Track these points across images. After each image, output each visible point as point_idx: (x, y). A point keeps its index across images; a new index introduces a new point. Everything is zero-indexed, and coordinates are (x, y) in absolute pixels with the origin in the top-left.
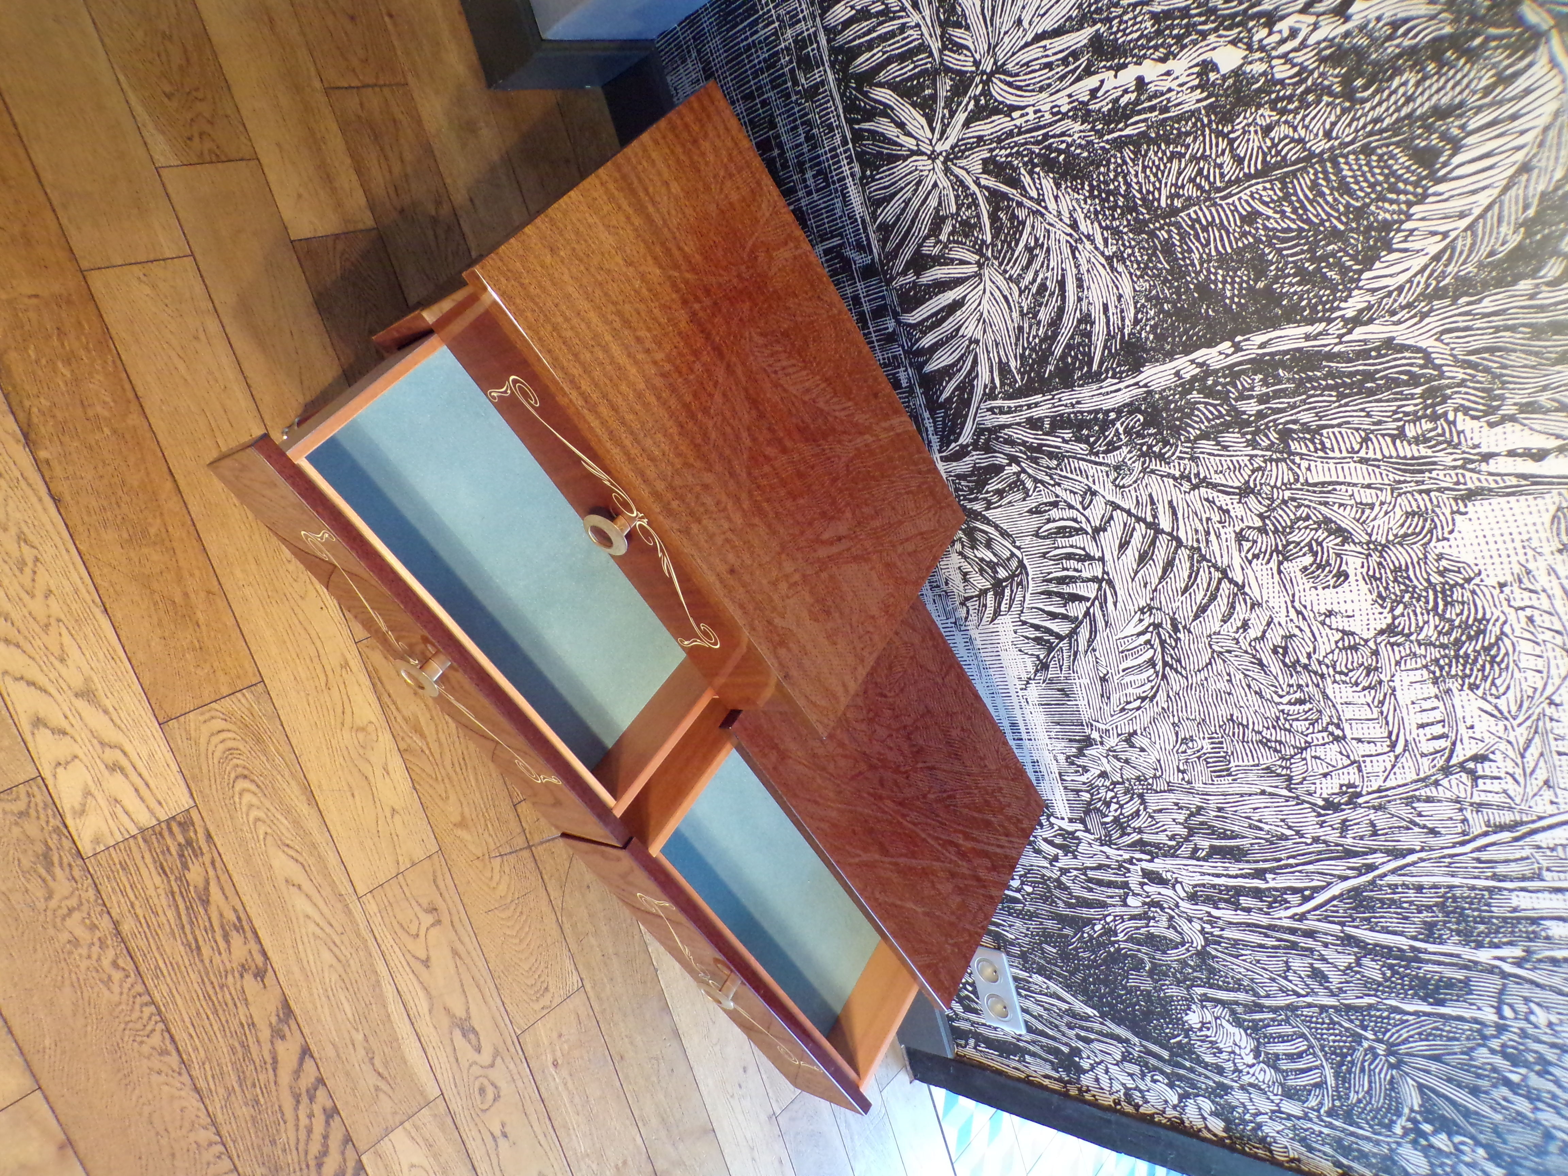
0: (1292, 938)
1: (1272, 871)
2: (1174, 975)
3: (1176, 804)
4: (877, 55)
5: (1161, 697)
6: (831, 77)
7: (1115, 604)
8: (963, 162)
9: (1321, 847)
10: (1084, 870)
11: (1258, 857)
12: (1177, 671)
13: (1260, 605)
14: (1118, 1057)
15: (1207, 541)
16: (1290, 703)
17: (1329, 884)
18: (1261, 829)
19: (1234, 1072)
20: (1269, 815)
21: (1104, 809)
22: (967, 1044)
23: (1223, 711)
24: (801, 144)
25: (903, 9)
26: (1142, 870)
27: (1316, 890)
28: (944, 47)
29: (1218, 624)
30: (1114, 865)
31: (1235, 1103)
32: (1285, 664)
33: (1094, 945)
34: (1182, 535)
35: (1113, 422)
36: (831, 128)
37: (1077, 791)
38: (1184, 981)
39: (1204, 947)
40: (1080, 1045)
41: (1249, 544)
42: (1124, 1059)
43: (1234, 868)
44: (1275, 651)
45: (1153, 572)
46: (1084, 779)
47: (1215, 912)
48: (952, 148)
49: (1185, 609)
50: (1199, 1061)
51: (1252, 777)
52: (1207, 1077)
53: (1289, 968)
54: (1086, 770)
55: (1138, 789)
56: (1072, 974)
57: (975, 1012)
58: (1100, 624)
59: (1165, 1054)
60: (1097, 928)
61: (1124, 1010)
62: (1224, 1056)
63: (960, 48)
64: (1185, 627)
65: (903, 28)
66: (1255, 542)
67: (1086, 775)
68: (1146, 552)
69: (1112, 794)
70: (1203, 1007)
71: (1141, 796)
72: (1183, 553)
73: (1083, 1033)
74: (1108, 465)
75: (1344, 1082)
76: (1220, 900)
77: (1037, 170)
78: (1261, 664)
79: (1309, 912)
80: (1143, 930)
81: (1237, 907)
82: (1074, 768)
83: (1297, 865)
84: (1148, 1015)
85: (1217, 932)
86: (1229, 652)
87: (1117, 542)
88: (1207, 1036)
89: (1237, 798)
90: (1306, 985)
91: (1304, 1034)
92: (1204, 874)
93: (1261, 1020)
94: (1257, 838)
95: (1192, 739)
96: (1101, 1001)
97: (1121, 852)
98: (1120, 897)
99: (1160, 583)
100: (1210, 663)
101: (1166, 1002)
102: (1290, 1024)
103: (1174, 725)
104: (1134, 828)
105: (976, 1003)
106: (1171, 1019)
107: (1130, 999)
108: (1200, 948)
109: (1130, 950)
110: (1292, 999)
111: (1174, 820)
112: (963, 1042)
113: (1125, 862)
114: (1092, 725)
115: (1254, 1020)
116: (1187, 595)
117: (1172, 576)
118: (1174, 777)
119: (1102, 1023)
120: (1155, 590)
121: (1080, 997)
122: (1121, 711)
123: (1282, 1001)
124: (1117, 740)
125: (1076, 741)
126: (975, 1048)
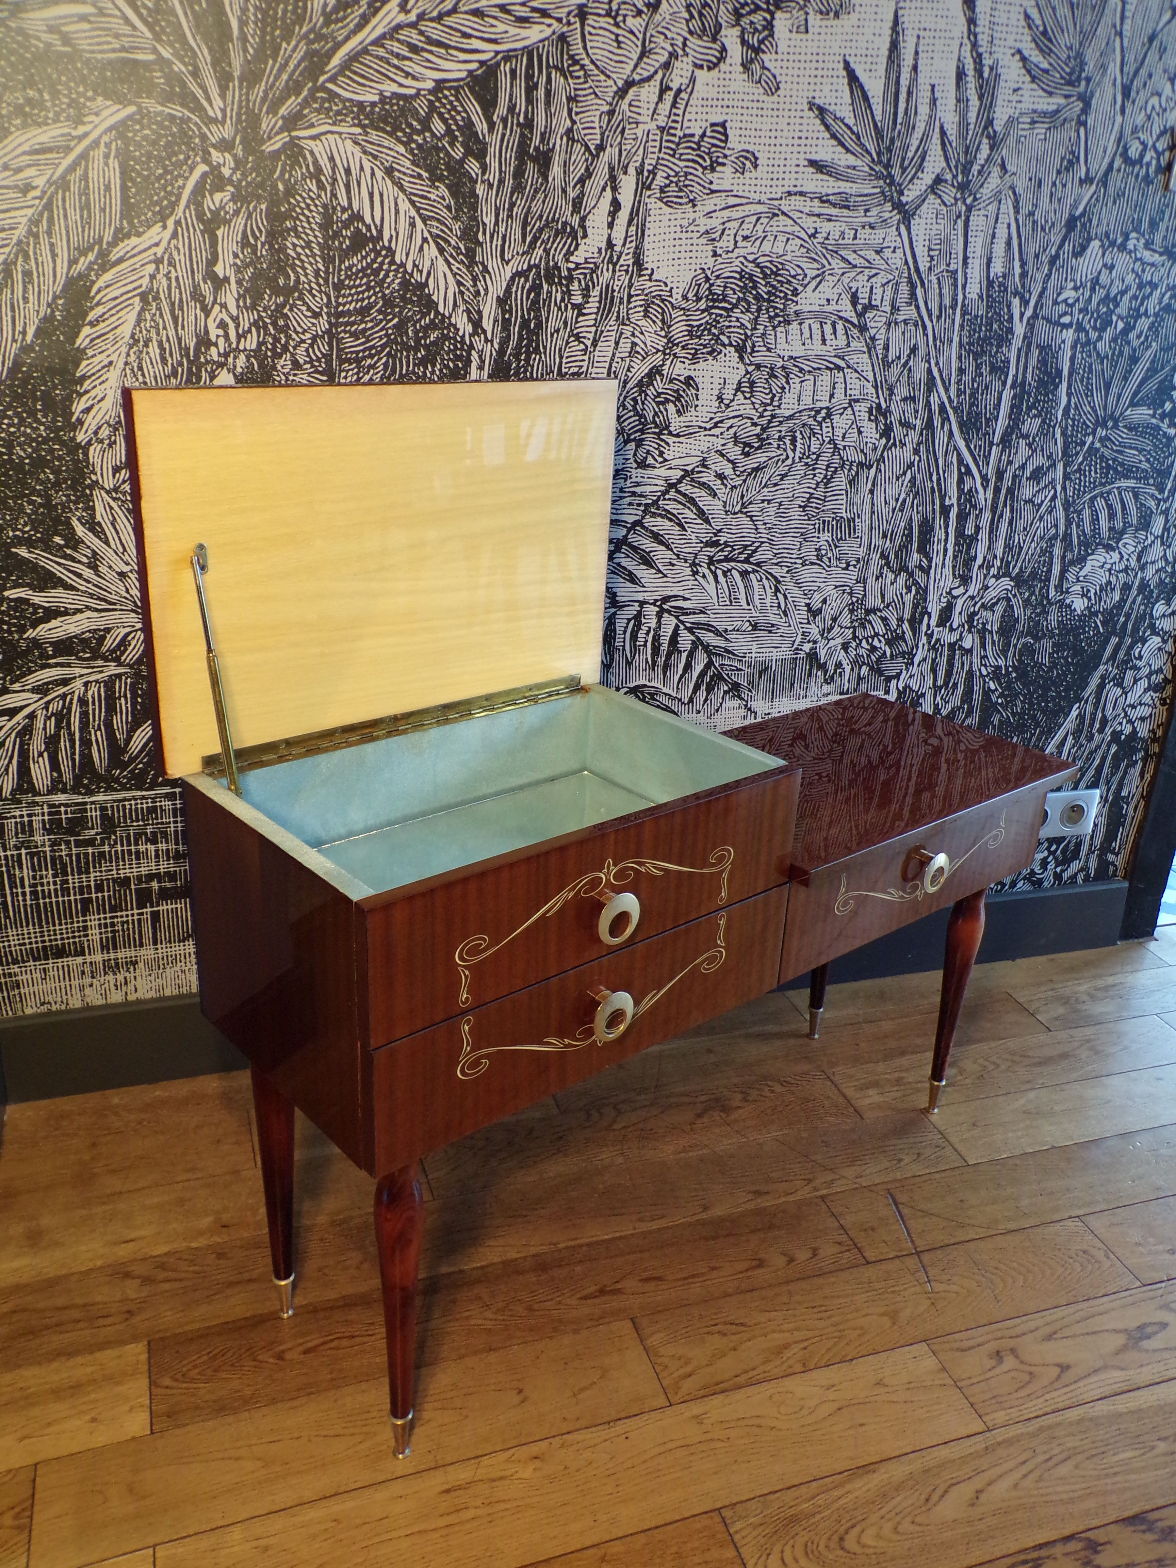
0: (1003, 492)
1: (942, 498)
2: (1038, 615)
3: (877, 578)
4: (98, 737)
5: (776, 571)
6: (100, 798)
7: (685, 599)
9: (922, 448)
10: (936, 689)
11: (929, 508)
12: (755, 551)
13: (704, 459)
14: (1119, 691)
15: (641, 496)
16: (794, 451)
17: (955, 448)
18: (904, 501)
19: (1128, 574)
20: (892, 491)
21: (879, 653)
22: (1113, 863)
23: (796, 513)
24: (157, 851)
25: (64, 697)
26: (937, 626)
27: (961, 461)
28: (117, 660)
29: (717, 502)
30: (932, 655)
31: (1157, 577)
32: (759, 448)
33: (1009, 694)
34: (631, 519)
36: (152, 810)
37: (860, 679)
38: (1044, 607)
39: (1012, 579)
40: (1108, 730)
41: (650, 458)
42: (1120, 685)
43: (939, 534)
44: (747, 455)
45: (661, 554)
46: (848, 669)
47: (979, 561)
49: (698, 531)
50: (1119, 606)
51: (857, 499)
52: (1134, 602)
53: (1030, 501)
54: (839, 665)
55: (861, 613)
56: (1038, 725)
57: (1079, 845)
58: (701, 618)
59: (1114, 640)
60: (993, 687)
61: (1073, 674)
62: (1113, 580)
63: (124, 643)
64: (716, 535)
65: (83, 701)
66: (648, 452)
67: (845, 666)
68: (642, 557)
69: (864, 642)
70: (1068, 592)
71: (868, 612)
72: (648, 521)
73: (1097, 725)
75: (1132, 472)
76: (968, 552)
78: (756, 470)
79: (980, 472)
80: (996, 638)
81: (974, 538)
82: (836, 677)
83: (938, 473)
84: (1077, 651)
85: (998, 563)
86: (743, 496)
87: (628, 584)
88: (1096, 594)
89: (875, 517)
90: (1046, 487)
91: (1090, 499)
92: (943, 564)
93: (1079, 537)
94: (912, 506)
95: (818, 550)
96: (1064, 698)
97: (920, 645)
98: (963, 655)
99: (671, 550)
100: (751, 517)
101: (1064, 629)
102: (1082, 510)
103: (803, 565)
104: (898, 625)
105: (1069, 842)
106: (1080, 627)
107: (1062, 666)
108: (1012, 583)
109: (1014, 656)
110: (1058, 503)
111: (892, 584)
112: (1111, 868)
113: (929, 643)
114: (797, 649)
115: (1079, 544)
116: (686, 526)
117: (667, 537)
118: (853, 573)
119: (1086, 702)
120: (678, 555)
121: (1061, 720)
122: (786, 615)
123: (1060, 514)
124: (813, 626)
125: (810, 670)
126: (1117, 855)
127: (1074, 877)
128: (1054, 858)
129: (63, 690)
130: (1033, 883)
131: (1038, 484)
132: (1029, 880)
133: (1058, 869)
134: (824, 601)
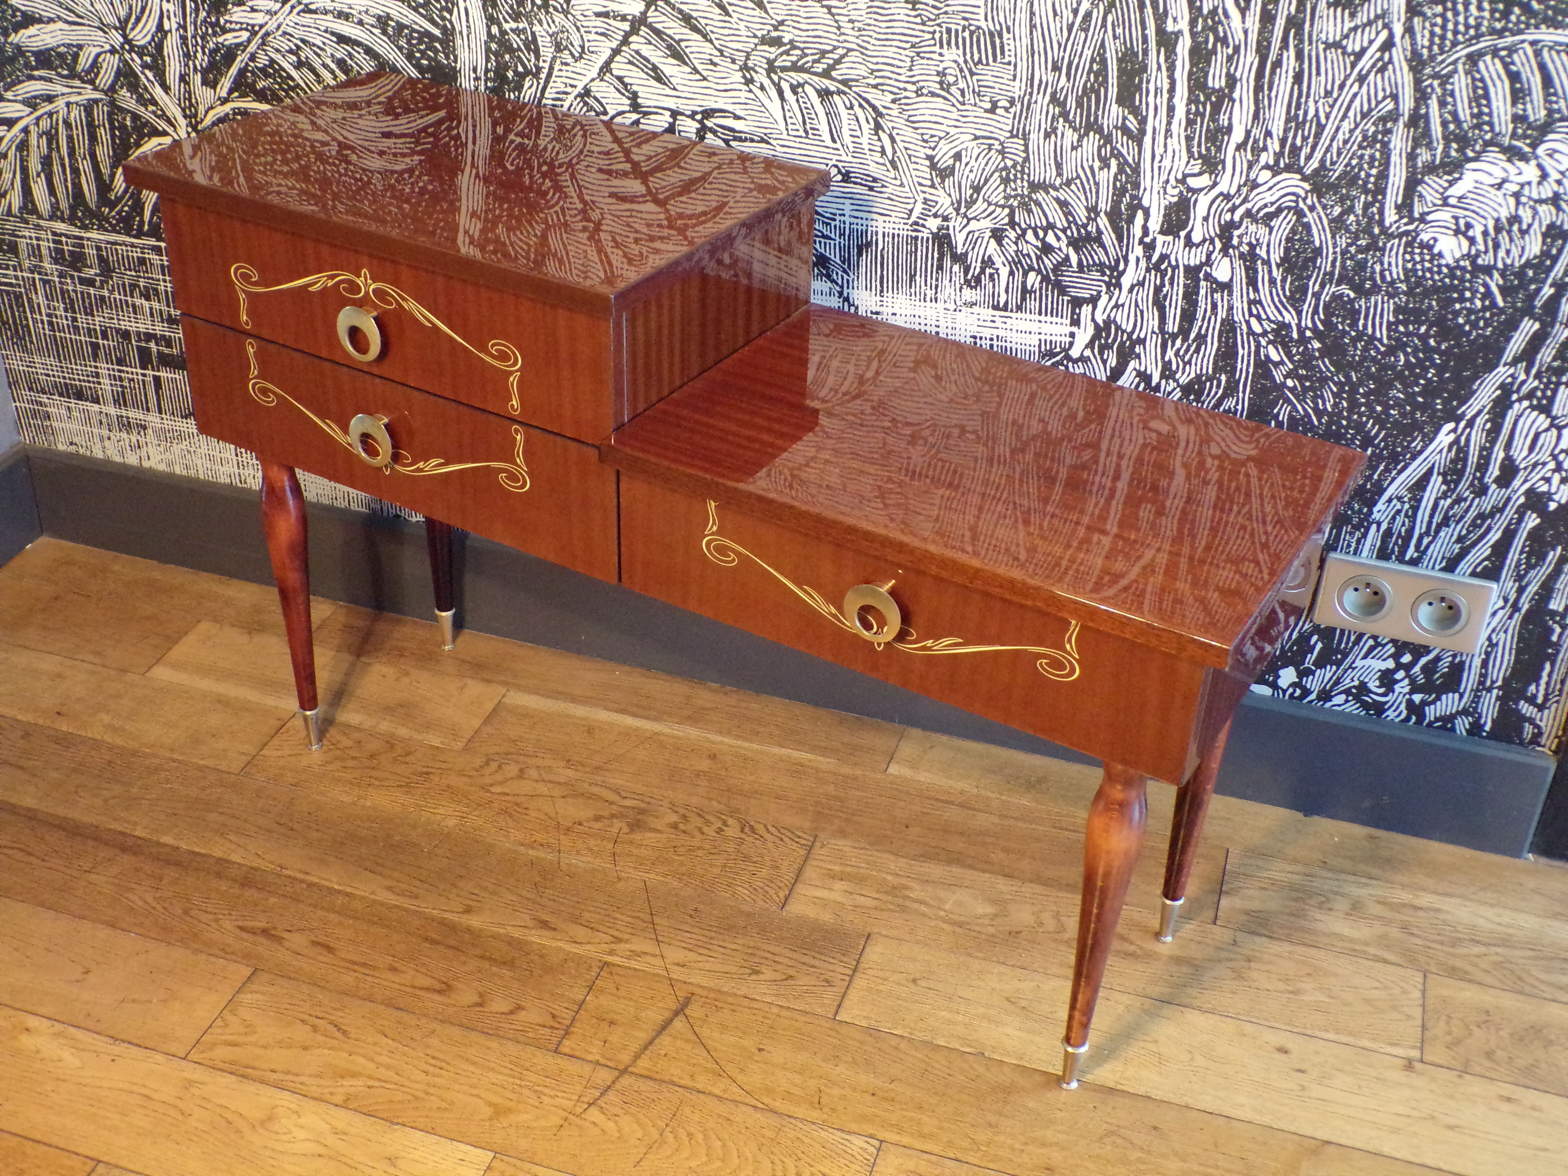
0: (1280, 23)
1: (1161, 19)
2: (1360, 250)
3: (1047, 135)
4: (85, 165)
5: (873, 96)
6: (94, 235)
7: (737, 117)
8: (202, 109)
10: (1165, 335)
11: (1137, 33)
12: (838, 62)
14: (1543, 421)
18: (1088, 15)
19: (1559, 209)
21: (1056, 258)
22: (1531, 721)
23: (901, 11)
24: (151, 309)
25: (50, 114)
28: (92, 82)
30: (1153, 279)
33: (1308, 375)
35: (503, 33)
36: (142, 261)
37: (1025, 291)
38: (1374, 239)
39: (1305, 179)
40: (1519, 486)
42: (1545, 410)
43: (1157, 78)
45: (694, 45)
46: (1004, 272)
47: (1238, 135)
48: (185, 117)
50: (1541, 265)
53: (1337, 45)
54: (988, 262)
55: (1022, 187)
56: (1369, 440)
57: (1458, 668)
59: (1529, 327)
60: (1274, 356)
61: (1441, 370)
62: (1526, 215)
63: (95, 64)
64: (776, 29)
65: (67, 124)
67: (998, 264)
68: (669, 47)
69: (1030, 233)
70: (1422, 219)
71: (1034, 187)
73: (1494, 471)
74: (554, 58)
76: (1214, 117)
77: (222, 21)
80: (1277, 274)
81: (1226, 96)
82: (985, 280)
84: (1447, 329)
85: (1274, 145)
87: (653, 83)
88: (1485, 233)
89: (1037, 34)
90: (1370, 23)
91: (1469, 56)
92: (1168, 131)
93: (1444, 124)
94: (1104, 25)
95: (942, 74)
96: (1423, 407)
97: (1132, 258)
98: (1213, 291)
99: (711, 41)
100: (829, 8)
101: (1418, 284)
102: (1450, 75)
103: (918, 93)
104: (1089, 218)
105: (1438, 659)
106: (1454, 288)
107: (1416, 350)
108: (1306, 186)
109: (1316, 312)
110: (1398, 55)
111: (1074, 148)
112: (1528, 729)
113: (1149, 258)
114: (916, 223)
115: (1445, 138)
116: (730, 8)
117: (703, 21)
118: (1003, 122)
119: (1471, 424)
120: (721, 51)
121: (1417, 444)
122: (895, 168)
123: (1405, 79)
124: (941, 192)
125: (941, 259)
126: (1541, 708)
127: (1448, 721)
128: (1408, 676)
129: (49, 107)
130: (1365, 706)
131: (1353, 15)
132: (1357, 698)
133: (1417, 698)
134: (958, 157)
